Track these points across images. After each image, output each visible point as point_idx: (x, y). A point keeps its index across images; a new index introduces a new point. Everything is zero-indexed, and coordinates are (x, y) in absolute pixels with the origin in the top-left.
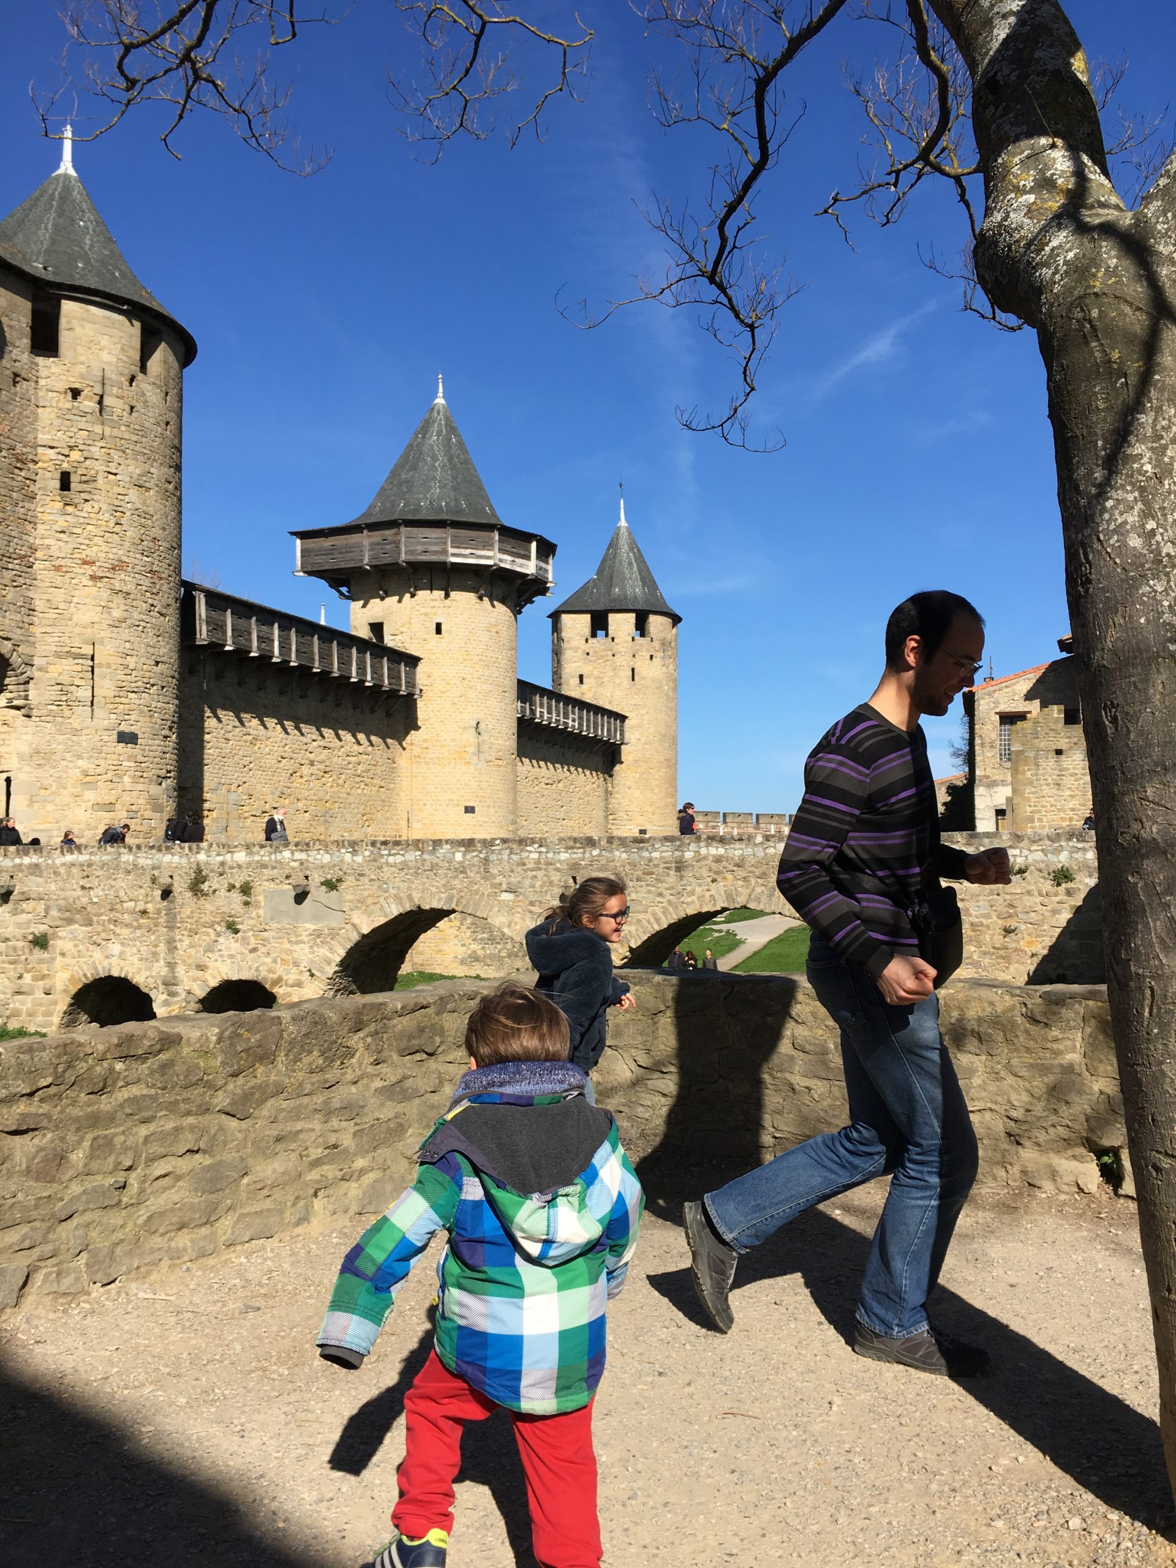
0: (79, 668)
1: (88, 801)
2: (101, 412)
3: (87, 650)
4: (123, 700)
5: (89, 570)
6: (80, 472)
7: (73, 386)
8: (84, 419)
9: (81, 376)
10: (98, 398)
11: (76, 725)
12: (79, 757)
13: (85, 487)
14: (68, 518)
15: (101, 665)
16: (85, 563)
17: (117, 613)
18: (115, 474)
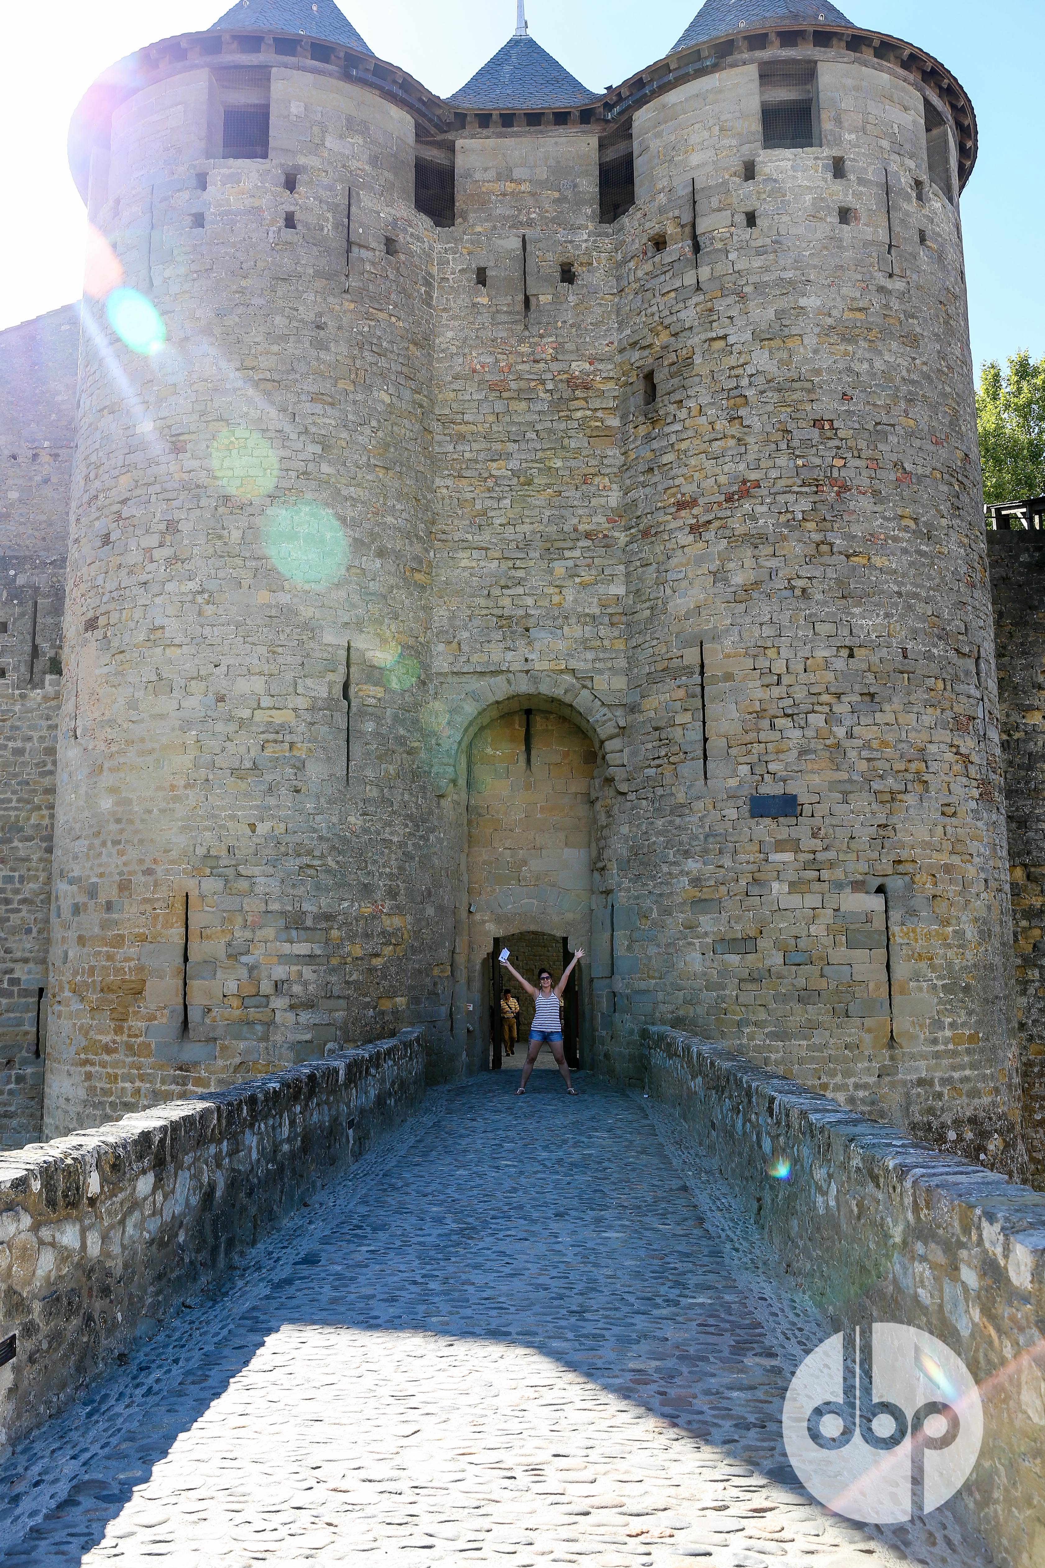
0: (681, 693)
1: (706, 933)
2: (697, 248)
3: (691, 656)
4: (763, 736)
5: (687, 517)
6: (666, 363)
7: (652, 232)
8: (668, 275)
9: (661, 210)
10: (688, 230)
11: (681, 798)
12: (687, 854)
13: (676, 381)
14: (655, 445)
15: (715, 679)
16: (681, 506)
17: (738, 579)
18: (725, 337)
